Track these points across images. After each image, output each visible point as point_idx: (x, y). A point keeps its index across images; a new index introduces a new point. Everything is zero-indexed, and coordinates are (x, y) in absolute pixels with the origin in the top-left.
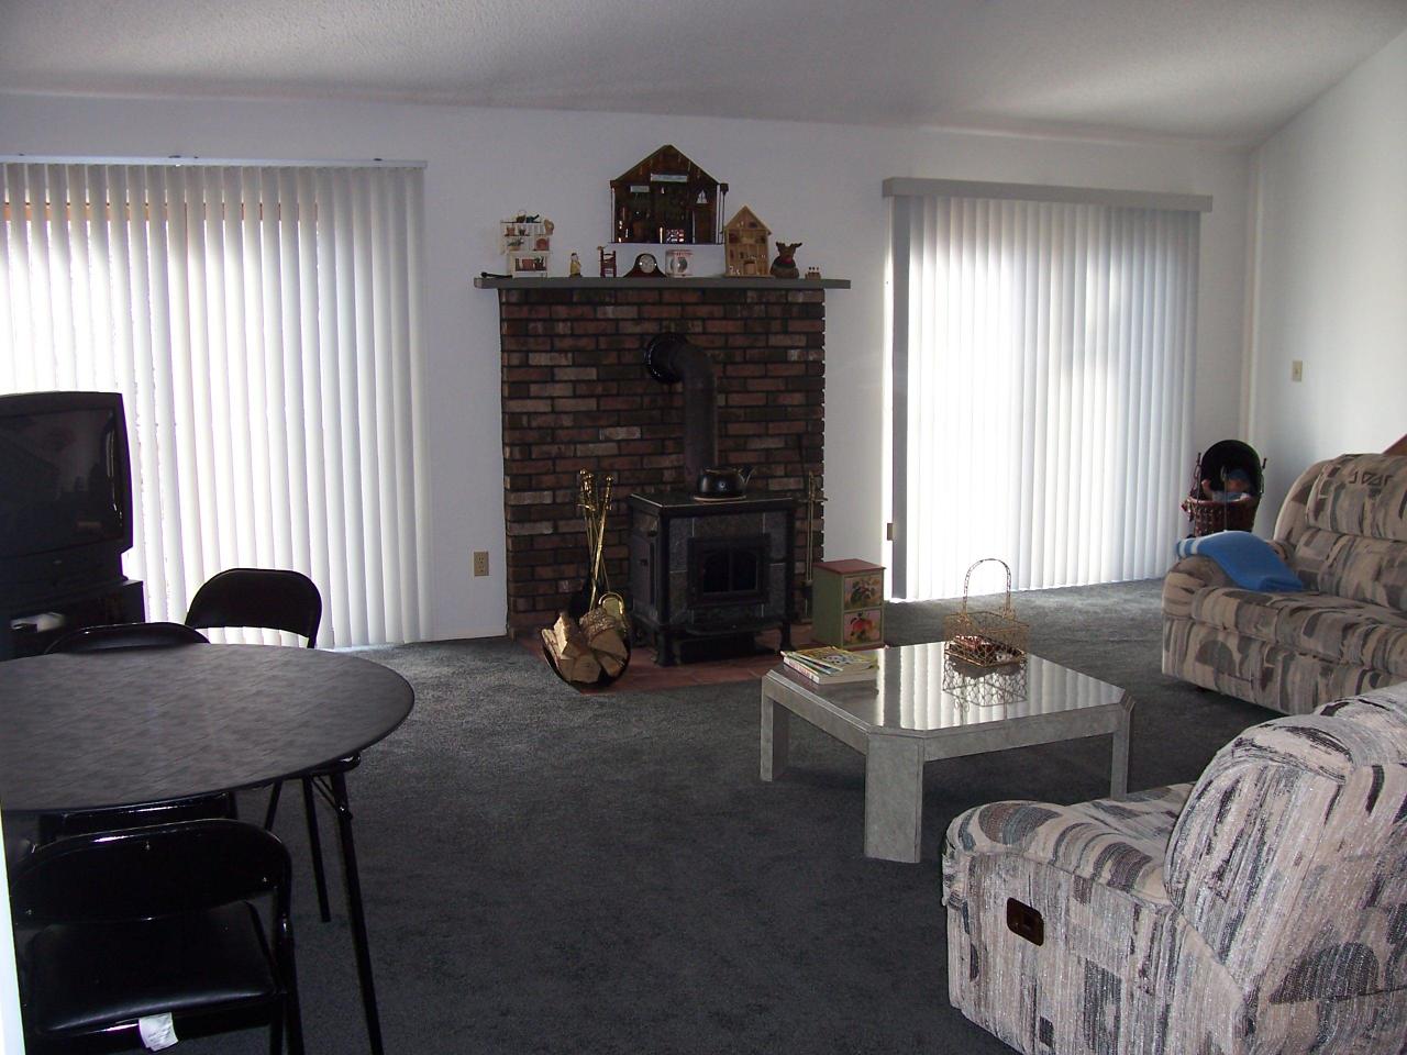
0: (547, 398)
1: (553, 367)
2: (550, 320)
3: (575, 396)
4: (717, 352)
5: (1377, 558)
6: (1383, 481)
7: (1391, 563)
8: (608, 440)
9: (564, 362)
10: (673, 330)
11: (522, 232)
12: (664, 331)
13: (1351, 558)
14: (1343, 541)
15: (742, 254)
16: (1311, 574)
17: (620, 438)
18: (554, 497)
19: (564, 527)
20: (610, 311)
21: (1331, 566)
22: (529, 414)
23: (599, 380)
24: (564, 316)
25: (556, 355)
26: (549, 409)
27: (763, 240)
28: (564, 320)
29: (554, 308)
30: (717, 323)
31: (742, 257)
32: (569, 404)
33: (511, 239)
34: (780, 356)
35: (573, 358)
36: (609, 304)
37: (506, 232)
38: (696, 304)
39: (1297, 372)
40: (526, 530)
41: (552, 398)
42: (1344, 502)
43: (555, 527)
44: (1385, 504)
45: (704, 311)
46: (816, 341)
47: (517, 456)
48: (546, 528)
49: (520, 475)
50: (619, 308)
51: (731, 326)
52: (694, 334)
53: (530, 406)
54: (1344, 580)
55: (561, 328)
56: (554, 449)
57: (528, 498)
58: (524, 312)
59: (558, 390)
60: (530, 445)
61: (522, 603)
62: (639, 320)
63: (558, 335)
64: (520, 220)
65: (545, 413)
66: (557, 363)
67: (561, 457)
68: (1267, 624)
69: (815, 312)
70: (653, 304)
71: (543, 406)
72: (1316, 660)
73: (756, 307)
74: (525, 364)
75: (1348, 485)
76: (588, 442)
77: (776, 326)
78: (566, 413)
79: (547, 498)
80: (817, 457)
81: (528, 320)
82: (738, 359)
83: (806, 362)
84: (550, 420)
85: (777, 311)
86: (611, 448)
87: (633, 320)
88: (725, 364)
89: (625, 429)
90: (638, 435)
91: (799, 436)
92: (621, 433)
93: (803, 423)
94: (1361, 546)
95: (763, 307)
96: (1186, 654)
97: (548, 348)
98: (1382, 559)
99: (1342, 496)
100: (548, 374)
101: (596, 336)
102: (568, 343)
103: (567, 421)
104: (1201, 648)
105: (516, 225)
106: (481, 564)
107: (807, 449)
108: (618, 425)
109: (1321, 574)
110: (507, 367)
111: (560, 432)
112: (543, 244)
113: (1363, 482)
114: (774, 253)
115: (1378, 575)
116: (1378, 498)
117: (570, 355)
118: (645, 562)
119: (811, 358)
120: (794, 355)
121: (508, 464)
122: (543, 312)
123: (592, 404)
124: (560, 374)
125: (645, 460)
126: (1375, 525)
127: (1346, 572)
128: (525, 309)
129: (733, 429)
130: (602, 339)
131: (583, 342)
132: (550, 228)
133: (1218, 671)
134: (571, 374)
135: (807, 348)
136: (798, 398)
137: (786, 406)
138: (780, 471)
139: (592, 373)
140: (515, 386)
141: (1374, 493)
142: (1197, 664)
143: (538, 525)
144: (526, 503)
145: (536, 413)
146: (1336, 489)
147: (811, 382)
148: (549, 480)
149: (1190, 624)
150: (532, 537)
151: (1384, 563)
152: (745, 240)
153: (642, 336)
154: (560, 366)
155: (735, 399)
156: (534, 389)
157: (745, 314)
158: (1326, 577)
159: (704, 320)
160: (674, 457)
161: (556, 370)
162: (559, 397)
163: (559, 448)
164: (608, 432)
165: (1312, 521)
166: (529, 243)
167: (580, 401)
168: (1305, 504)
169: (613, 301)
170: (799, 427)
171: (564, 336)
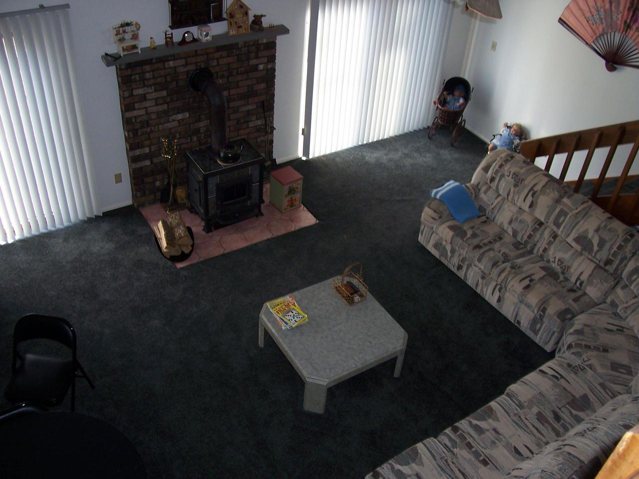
0: (143, 108)
1: (145, 94)
2: (143, 73)
3: (157, 105)
4: (224, 73)
5: (511, 214)
6: (520, 182)
7: (517, 218)
8: (174, 120)
9: (150, 91)
10: (203, 67)
11: (124, 32)
12: (198, 68)
13: (501, 210)
14: (499, 199)
15: (236, 23)
16: (485, 209)
17: (179, 119)
18: (150, 149)
19: (155, 160)
20: (171, 64)
21: (493, 209)
22: (135, 117)
23: (167, 95)
24: (149, 70)
25: (146, 88)
26: (144, 113)
27: (246, 14)
28: (149, 72)
29: (144, 67)
30: (225, 59)
31: (236, 24)
32: (154, 109)
33: (119, 37)
34: (255, 68)
35: (155, 88)
36: (171, 60)
37: (116, 33)
38: (214, 52)
39: (494, 46)
40: (139, 165)
41: (146, 108)
42: (503, 184)
43: (152, 162)
44: (519, 193)
45: (217, 55)
46: (272, 59)
47: (131, 135)
48: (147, 163)
49: (133, 143)
50: (176, 61)
51: (230, 59)
52: (213, 66)
53: (136, 113)
54: (497, 217)
55: (148, 75)
56: (149, 130)
57: (138, 152)
58: (129, 72)
59: (147, 104)
60: (137, 130)
61: (139, 194)
62: (186, 64)
63: (147, 79)
64: (122, 26)
65: (142, 115)
66: (146, 92)
67: (152, 131)
68: (463, 249)
69: (272, 46)
70: (193, 56)
71: (142, 112)
72: (480, 271)
73: (243, 49)
74: (131, 95)
75: (506, 176)
76: (164, 123)
77: (253, 55)
78: (154, 113)
79: (147, 150)
80: (271, 109)
81: (131, 75)
82: (235, 73)
83: (267, 69)
84: (145, 118)
85: (253, 48)
86: (176, 123)
87: (183, 65)
88: (228, 78)
89: (181, 115)
90: (188, 116)
91: (263, 102)
92: (180, 116)
93: (265, 96)
94: (506, 206)
95: (246, 48)
96: (429, 241)
97: (142, 85)
98: (513, 215)
99: (503, 179)
100: (144, 98)
101: (166, 76)
102: (151, 82)
103: (154, 116)
104: (435, 243)
105: (121, 29)
106: (118, 178)
107: (267, 107)
108: (178, 113)
109: (488, 210)
110: (123, 98)
111: (151, 122)
112: (135, 37)
113: (512, 178)
114: (251, 19)
115: (510, 223)
116: (517, 189)
117: (153, 87)
118: (196, 190)
119: (269, 67)
120: (261, 67)
121: (127, 139)
122: (138, 70)
123: (165, 106)
124: (148, 97)
125: (192, 126)
126: (513, 199)
127: (498, 215)
128: (129, 70)
129: (232, 104)
130: (168, 77)
131: (159, 80)
132: (138, 27)
133: (441, 255)
134: (155, 95)
135: (268, 62)
136: (263, 85)
137: (257, 91)
138: (254, 118)
139: (164, 93)
140: (127, 106)
141: (516, 186)
142: (433, 248)
143: (144, 162)
144: (137, 154)
145: (138, 116)
146: (501, 175)
147: (269, 78)
148: (147, 143)
149: (432, 232)
150: (141, 168)
151: (514, 218)
152: (237, 16)
153: (188, 72)
154: (148, 93)
155: (233, 92)
156: (137, 106)
157: (238, 53)
158: (490, 213)
159: (217, 59)
160: (205, 122)
161: (147, 95)
162: (149, 107)
163: (151, 129)
164: (173, 117)
165: (488, 182)
166: (128, 36)
167: (159, 107)
168: (487, 173)
169: (173, 58)
170: (263, 98)
171: (150, 79)
